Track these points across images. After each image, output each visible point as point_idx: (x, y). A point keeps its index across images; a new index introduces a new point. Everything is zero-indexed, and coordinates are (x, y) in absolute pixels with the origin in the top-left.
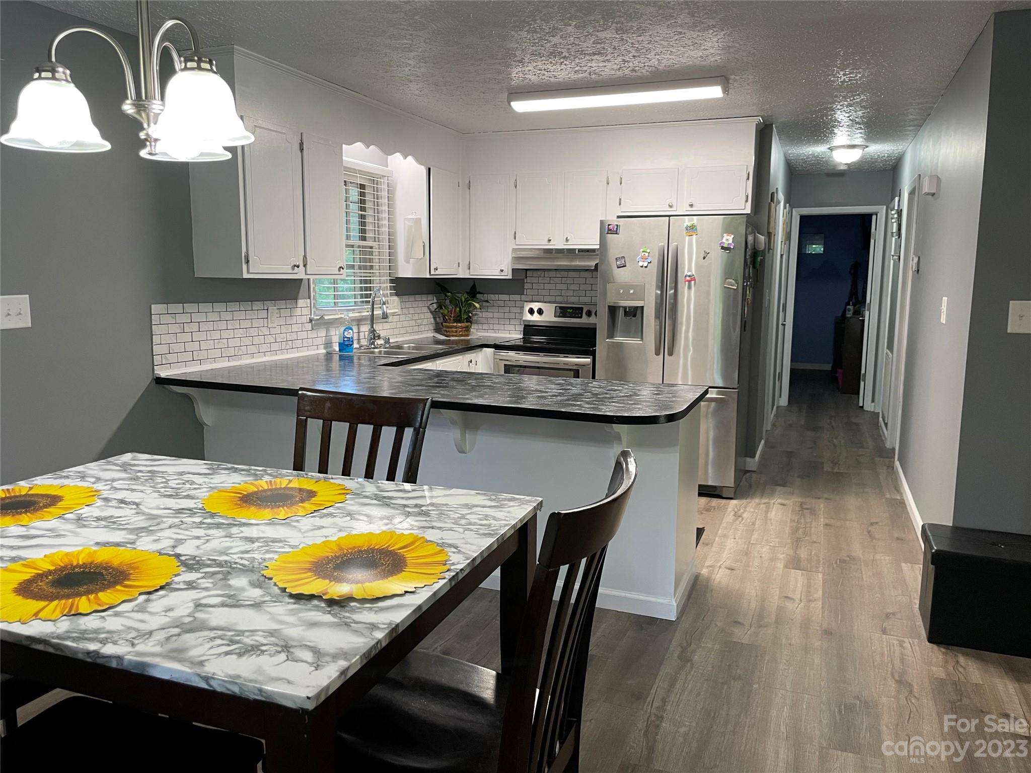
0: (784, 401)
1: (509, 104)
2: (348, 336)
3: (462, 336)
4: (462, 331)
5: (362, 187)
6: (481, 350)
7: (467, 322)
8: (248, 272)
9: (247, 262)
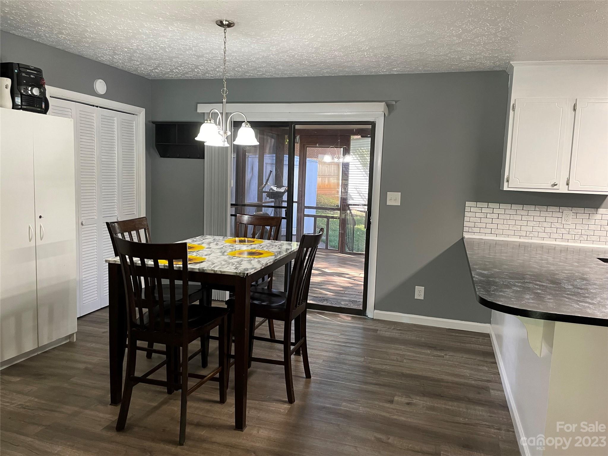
8: (508, 187)
9: (508, 181)
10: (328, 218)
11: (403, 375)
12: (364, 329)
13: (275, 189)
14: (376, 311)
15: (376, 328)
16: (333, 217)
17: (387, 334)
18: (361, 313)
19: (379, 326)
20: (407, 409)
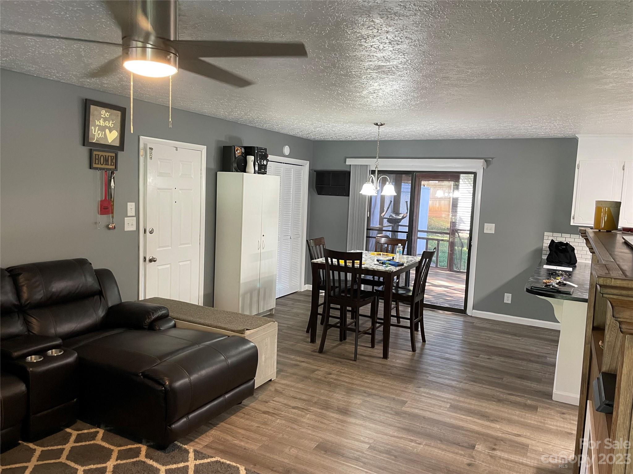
8: (574, 223)
9: (573, 218)
10: (438, 240)
11: (488, 346)
12: (464, 321)
13: (394, 216)
14: (474, 311)
15: (473, 321)
16: (442, 240)
17: (481, 325)
18: (463, 312)
19: (476, 321)
20: (488, 360)
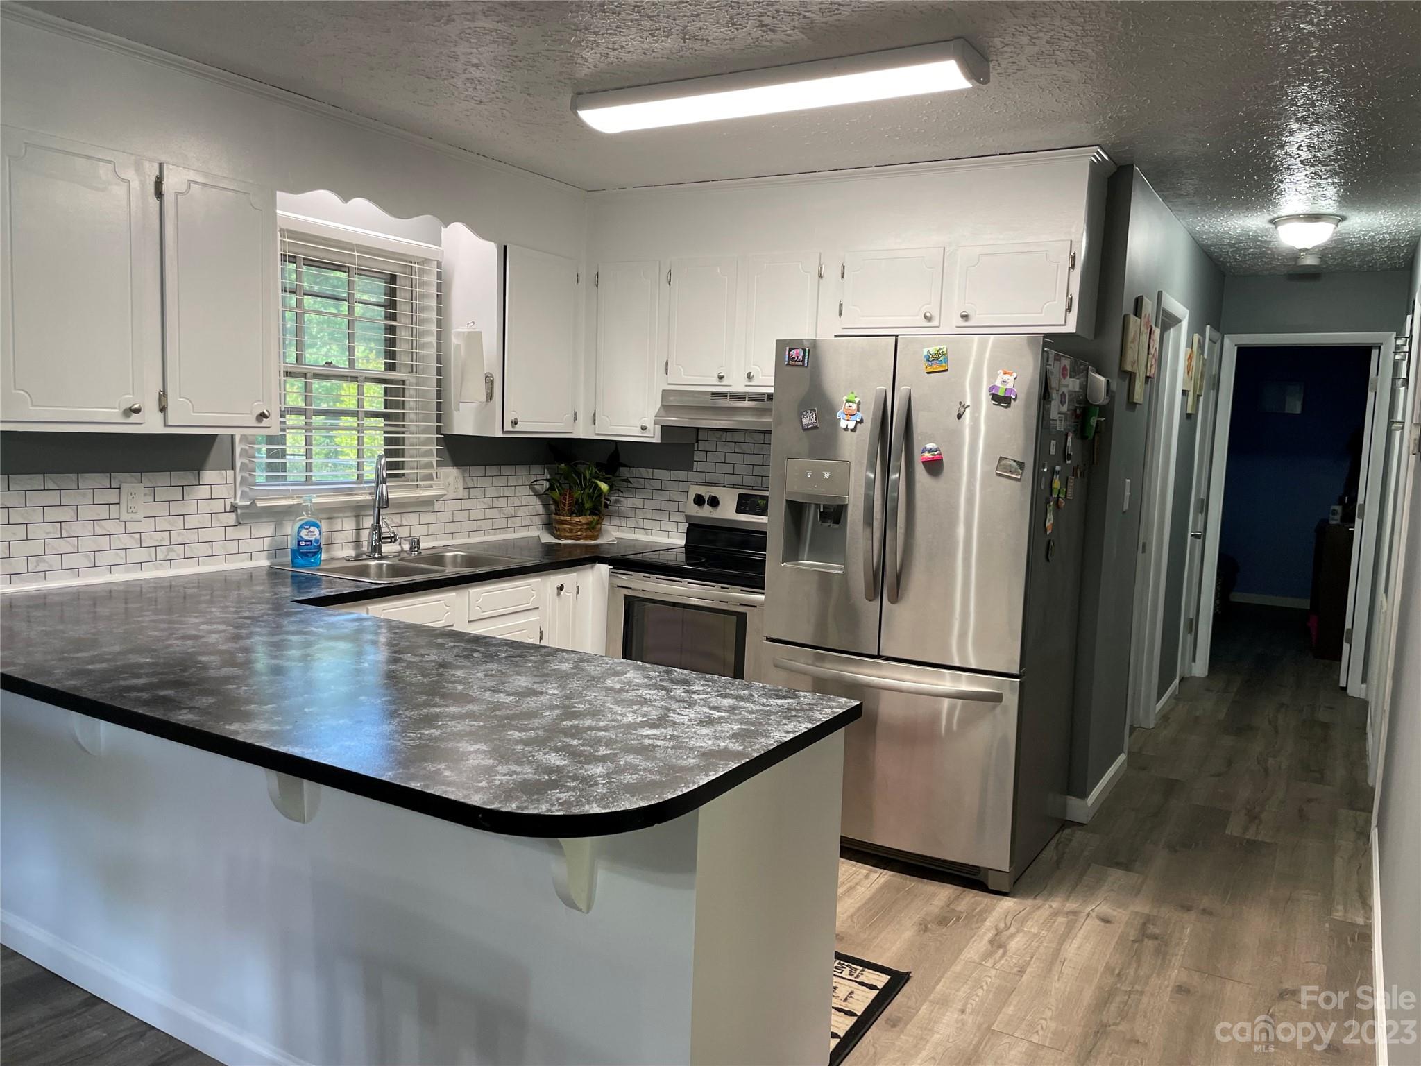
0: (1200, 668)
1: (576, 114)
2: (307, 538)
3: (581, 537)
4: (580, 530)
5: (393, 279)
6: (592, 567)
7: (592, 514)
